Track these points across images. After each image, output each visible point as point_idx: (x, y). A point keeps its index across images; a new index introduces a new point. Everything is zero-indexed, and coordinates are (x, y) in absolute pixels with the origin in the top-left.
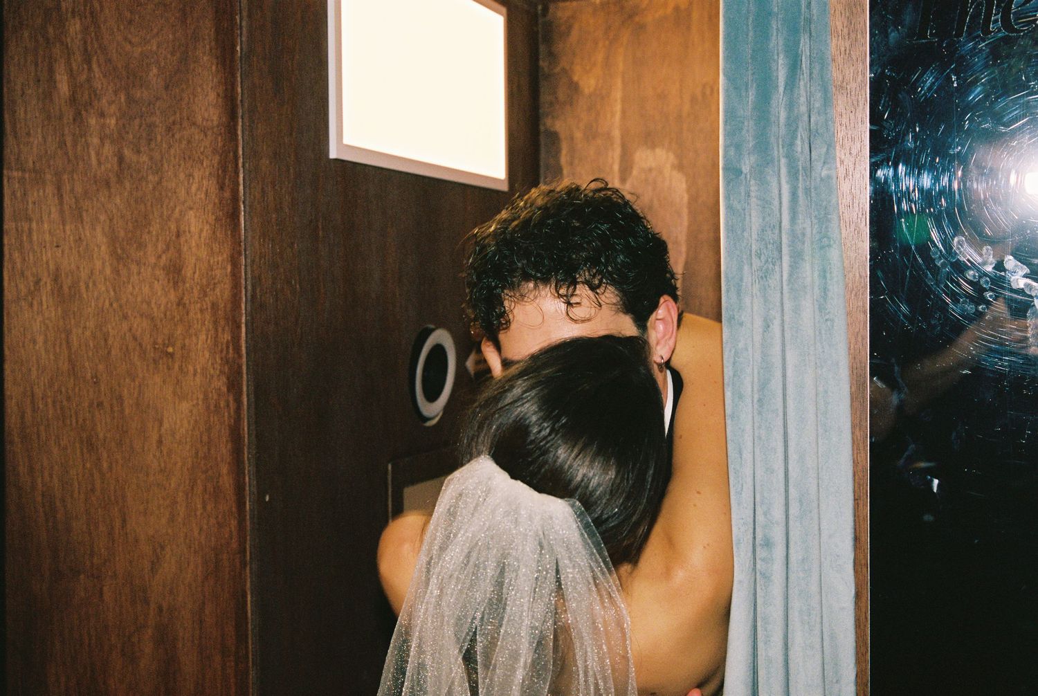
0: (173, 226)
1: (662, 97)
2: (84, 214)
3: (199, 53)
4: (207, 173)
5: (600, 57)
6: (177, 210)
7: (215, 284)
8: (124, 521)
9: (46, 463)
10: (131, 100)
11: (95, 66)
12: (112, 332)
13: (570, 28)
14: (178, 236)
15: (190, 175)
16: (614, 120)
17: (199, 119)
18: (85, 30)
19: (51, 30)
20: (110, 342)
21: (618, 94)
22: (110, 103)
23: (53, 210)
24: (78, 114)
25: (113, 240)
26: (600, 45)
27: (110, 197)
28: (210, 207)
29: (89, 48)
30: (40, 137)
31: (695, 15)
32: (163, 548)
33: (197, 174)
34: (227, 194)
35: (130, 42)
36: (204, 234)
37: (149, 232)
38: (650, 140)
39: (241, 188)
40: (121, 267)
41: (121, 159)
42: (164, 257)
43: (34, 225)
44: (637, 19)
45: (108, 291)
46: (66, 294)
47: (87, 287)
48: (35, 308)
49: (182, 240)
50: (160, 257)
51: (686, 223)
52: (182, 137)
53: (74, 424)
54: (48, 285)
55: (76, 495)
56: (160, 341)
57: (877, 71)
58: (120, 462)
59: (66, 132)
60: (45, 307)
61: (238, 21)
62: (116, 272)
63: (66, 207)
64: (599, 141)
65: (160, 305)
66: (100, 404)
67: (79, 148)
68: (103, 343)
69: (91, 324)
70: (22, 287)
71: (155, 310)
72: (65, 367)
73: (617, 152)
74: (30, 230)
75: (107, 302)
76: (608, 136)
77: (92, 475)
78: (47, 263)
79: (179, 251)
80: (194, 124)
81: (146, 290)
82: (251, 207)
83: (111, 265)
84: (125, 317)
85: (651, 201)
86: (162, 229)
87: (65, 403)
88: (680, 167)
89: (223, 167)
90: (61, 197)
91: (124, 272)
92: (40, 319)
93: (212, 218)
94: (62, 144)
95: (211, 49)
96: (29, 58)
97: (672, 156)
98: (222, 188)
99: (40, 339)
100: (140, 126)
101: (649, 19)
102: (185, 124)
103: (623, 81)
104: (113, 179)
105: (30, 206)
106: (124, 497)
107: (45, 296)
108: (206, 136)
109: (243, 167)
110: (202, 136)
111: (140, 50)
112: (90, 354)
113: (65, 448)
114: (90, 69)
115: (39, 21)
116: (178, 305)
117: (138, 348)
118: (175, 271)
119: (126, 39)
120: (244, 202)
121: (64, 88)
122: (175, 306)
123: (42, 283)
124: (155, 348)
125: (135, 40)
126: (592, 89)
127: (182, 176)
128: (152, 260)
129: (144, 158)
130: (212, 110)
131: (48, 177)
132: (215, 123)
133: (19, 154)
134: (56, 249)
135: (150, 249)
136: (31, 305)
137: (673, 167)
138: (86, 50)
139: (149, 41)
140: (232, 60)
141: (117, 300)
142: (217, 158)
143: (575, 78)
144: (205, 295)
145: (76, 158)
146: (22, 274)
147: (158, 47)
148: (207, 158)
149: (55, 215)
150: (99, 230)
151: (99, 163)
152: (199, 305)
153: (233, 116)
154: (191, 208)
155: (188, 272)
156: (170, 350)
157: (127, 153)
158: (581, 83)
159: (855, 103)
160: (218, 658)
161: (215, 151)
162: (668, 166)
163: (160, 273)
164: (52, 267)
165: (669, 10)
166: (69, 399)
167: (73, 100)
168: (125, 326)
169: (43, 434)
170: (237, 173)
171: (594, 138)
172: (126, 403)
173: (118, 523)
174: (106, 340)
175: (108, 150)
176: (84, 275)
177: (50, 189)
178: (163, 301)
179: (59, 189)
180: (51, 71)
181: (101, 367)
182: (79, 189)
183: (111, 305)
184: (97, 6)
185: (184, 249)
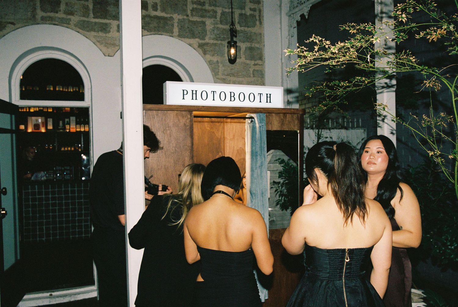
0: (183, 159)
10: (177, 142)
12: (174, 173)
14: (184, 160)
15: (186, 153)
19: (165, 132)
24: (169, 144)
33: (187, 152)
35: (177, 134)
36: (188, 160)
41: (176, 150)
59: (167, 146)
62: (175, 165)
74: (161, 160)
79: (184, 162)
81: (179, 168)
89: (191, 151)
93: (189, 158)
98: (191, 154)
104: (174, 153)
105: (161, 156)
115: (163, 130)
128: (180, 164)
132: (190, 146)
135: (180, 162)
139: (180, 134)
142: (190, 151)
147: (182, 135)
154: (186, 157)
157: (176, 149)
163: (181, 165)
167: (168, 141)
170: (193, 152)
172: (176, 183)
180: (164, 137)
182: (169, 154)
184: (172, 129)
185: (185, 162)
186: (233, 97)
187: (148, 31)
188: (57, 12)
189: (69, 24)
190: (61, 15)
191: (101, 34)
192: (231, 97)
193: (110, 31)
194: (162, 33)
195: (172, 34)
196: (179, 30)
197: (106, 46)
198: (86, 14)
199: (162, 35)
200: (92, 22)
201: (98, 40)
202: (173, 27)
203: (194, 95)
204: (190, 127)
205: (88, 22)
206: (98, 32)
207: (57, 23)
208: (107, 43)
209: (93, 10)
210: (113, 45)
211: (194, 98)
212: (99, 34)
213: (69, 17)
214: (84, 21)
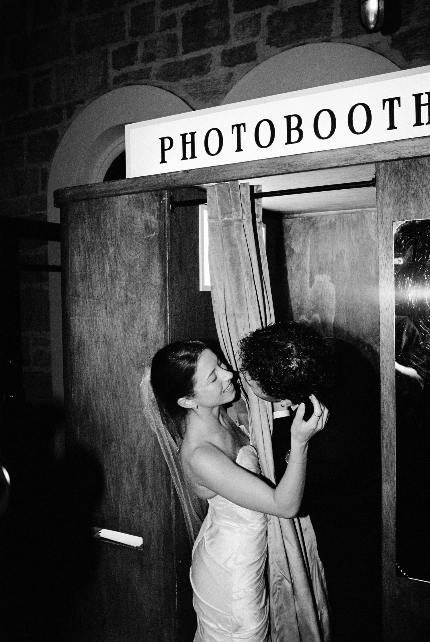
0: (144, 320)
1: (325, 255)
2: (114, 315)
3: (154, 259)
4: (156, 302)
5: (301, 240)
6: (146, 314)
7: (158, 341)
8: (127, 424)
9: (101, 402)
10: (130, 276)
11: (118, 263)
12: (123, 357)
13: (290, 229)
15: (151, 302)
16: (307, 262)
17: (153, 283)
18: (115, 251)
19: (104, 250)
20: (123, 361)
21: (308, 253)
22: (123, 276)
23: (104, 313)
24: (112, 281)
25: (124, 324)
26: (302, 234)
27: (123, 309)
28: (157, 314)
29: (117, 257)
30: (100, 288)
31: (337, 224)
32: (141, 434)
33: (153, 302)
34: (163, 309)
35: (130, 255)
36: (155, 324)
37: (136, 322)
38: (321, 270)
39: (168, 307)
40: (126, 334)
41: (127, 296)
42: (141, 331)
43: (97, 318)
44: (315, 225)
45: (122, 342)
46: (108, 343)
47: (115, 340)
48: (98, 347)
49: (147, 325)
50: (140, 331)
51: (335, 302)
52: (148, 289)
53: (110, 388)
54: (102, 339)
55: (111, 414)
56: (140, 360)
57: (397, 272)
58: (126, 403)
59: (108, 286)
60: (101, 347)
61: (167, 248)
62: (125, 335)
63: (108, 312)
64: (301, 271)
65: (140, 348)
66: (119, 382)
67: (113, 291)
68: (120, 360)
69: (116, 354)
70: (93, 340)
71: (138, 349)
72: (107, 368)
73: (309, 275)
74: (96, 320)
75: (122, 346)
76: (305, 269)
77: (116, 406)
78: (102, 331)
79: (146, 329)
80: (152, 284)
81: (135, 342)
82: (171, 313)
83: (123, 333)
84: (128, 352)
85: (322, 293)
86: (141, 321)
87: (108, 381)
88: (332, 281)
89: (162, 300)
90: (106, 309)
91: (127, 336)
92: (99, 351)
93: (158, 318)
94: (107, 290)
95: (158, 258)
96: (97, 261)
97: (329, 278)
98: (161, 307)
99: (99, 358)
100: (133, 285)
101: (320, 225)
102: (149, 284)
103: (310, 248)
104: (124, 303)
105: (96, 311)
106: (127, 416)
107: (101, 343)
108: (156, 288)
109: (169, 299)
110: (155, 289)
111: (133, 258)
112: (116, 364)
113: (108, 397)
114: (117, 264)
115: (100, 248)
116: (146, 348)
117: (132, 363)
118: (145, 336)
119: (129, 254)
120: (169, 312)
121: (108, 270)
122: (145, 349)
123: (100, 339)
124: (138, 363)
125: (132, 254)
126: (299, 252)
127: (147, 302)
128: (137, 332)
129: (135, 296)
130: (158, 279)
131: (102, 301)
132: (159, 284)
133: (93, 293)
134: (104, 327)
135: (136, 327)
136: (96, 346)
137: (330, 281)
138: (115, 258)
139: (137, 255)
140: (165, 262)
141: (125, 345)
142: (159, 297)
143: (292, 247)
144: (155, 345)
145: (112, 295)
146: (93, 335)
147: (140, 257)
148: (156, 296)
149: (104, 315)
150: (119, 320)
151: (120, 297)
152: (153, 348)
153: (165, 281)
154: (151, 314)
155: (149, 336)
156: (143, 364)
157: (129, 294)
158: (294, 249)
159: (389, 283)
160: (160, 474)
161: (159, 294)
162: (328, 280)
163: (140, 337)
164: (103, 333)
165: (328, 222)
166: (108, 380)
167: (111, 275)
168: (128, 355)
169: (100, 392)
170: (166, 302)
171: (300, 269)
172: (128, 382)
173: (125, 424)
174: (121, 360)
175: (122, 293)
176: (114, 337)
177: (103, 306)
178: (141, 346)
179: (106, 305)
180: (104, 265)
181: (120, 369)
182: (112, 306)
183: (123, 347)
184: (119, 243)
185: (148, 328)
186: (298, 128)
187: (278, 46)
188: (133, 64)
189: (148, 77)
190: (138, 66)
191: (195, 79)
192: (289, 130)
193: (209, 68)
194: (307, 40)
195: (329, 35)
196: (344, 23)
197: (201, 100)
198: (172, 52)
199: (305, 44)
200: (181, 62)
201: (191, 91)
202: (332, 18)
203: (189, 147)
204: (159, 235)
205: (175, 63)
206: (191, 76)
207: (132, 81)
208: (205, 94)
209: (183, 40)
210: (214, 93)
211: (189, 154)
212: (192, 80)
213: (149, 65)
214: (169, 65)
